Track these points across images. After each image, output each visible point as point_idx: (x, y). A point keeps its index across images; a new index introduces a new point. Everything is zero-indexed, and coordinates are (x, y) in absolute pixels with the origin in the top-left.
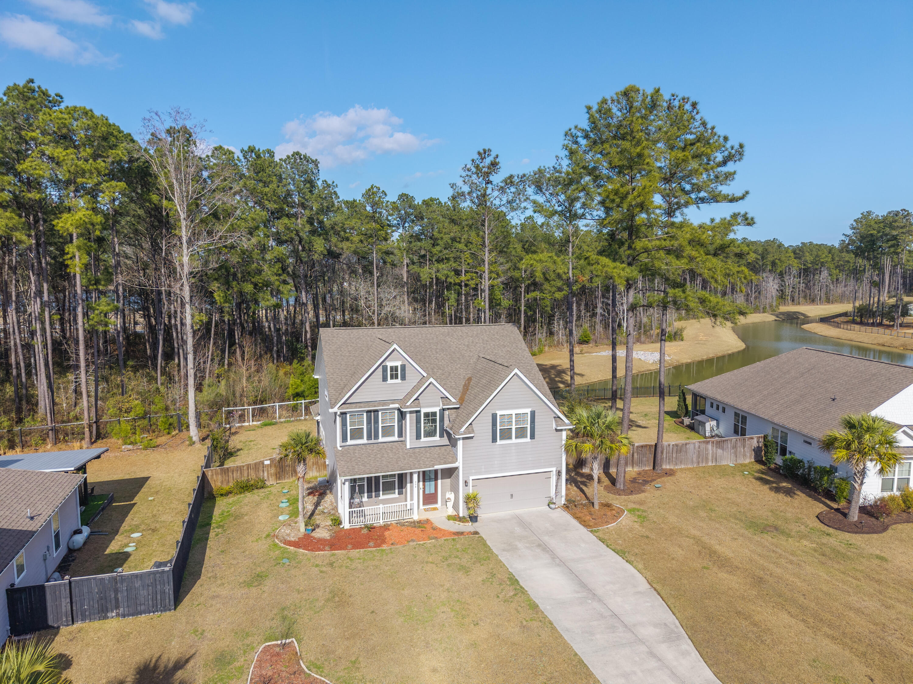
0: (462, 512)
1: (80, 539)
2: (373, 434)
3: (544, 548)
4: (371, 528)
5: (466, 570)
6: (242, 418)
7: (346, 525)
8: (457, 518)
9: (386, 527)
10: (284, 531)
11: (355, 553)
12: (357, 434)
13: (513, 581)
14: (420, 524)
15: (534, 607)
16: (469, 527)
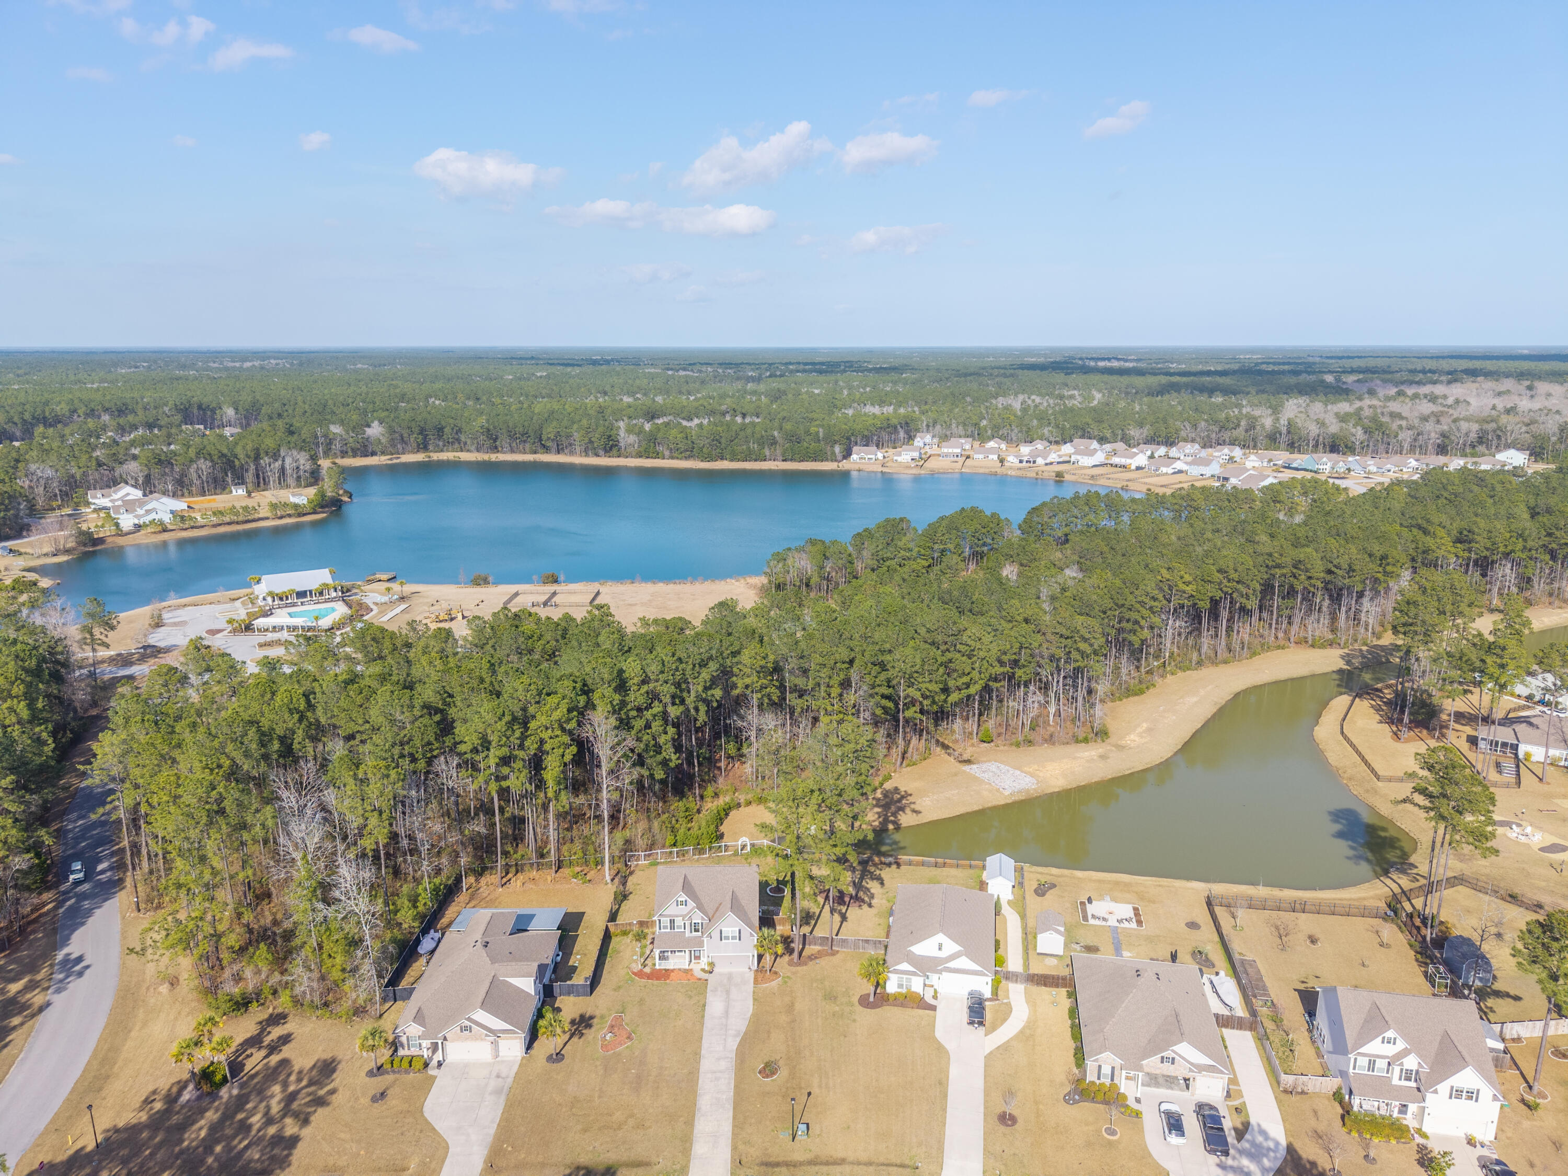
0: (707, 968)
1: (559, 958)
2: (672, 927)
3: (728, 992)
4: (666, 970)
5: (690, 997)
6: (638, 860)
7: (657, 967)
8: (703, 970)
9: (673, 971)
10: (634, 965)
11: (656, 982)
12: (665, 927)
13: (704, 1006)
14: (686, 971)
15: (703, 1017)
16: (705, 976)
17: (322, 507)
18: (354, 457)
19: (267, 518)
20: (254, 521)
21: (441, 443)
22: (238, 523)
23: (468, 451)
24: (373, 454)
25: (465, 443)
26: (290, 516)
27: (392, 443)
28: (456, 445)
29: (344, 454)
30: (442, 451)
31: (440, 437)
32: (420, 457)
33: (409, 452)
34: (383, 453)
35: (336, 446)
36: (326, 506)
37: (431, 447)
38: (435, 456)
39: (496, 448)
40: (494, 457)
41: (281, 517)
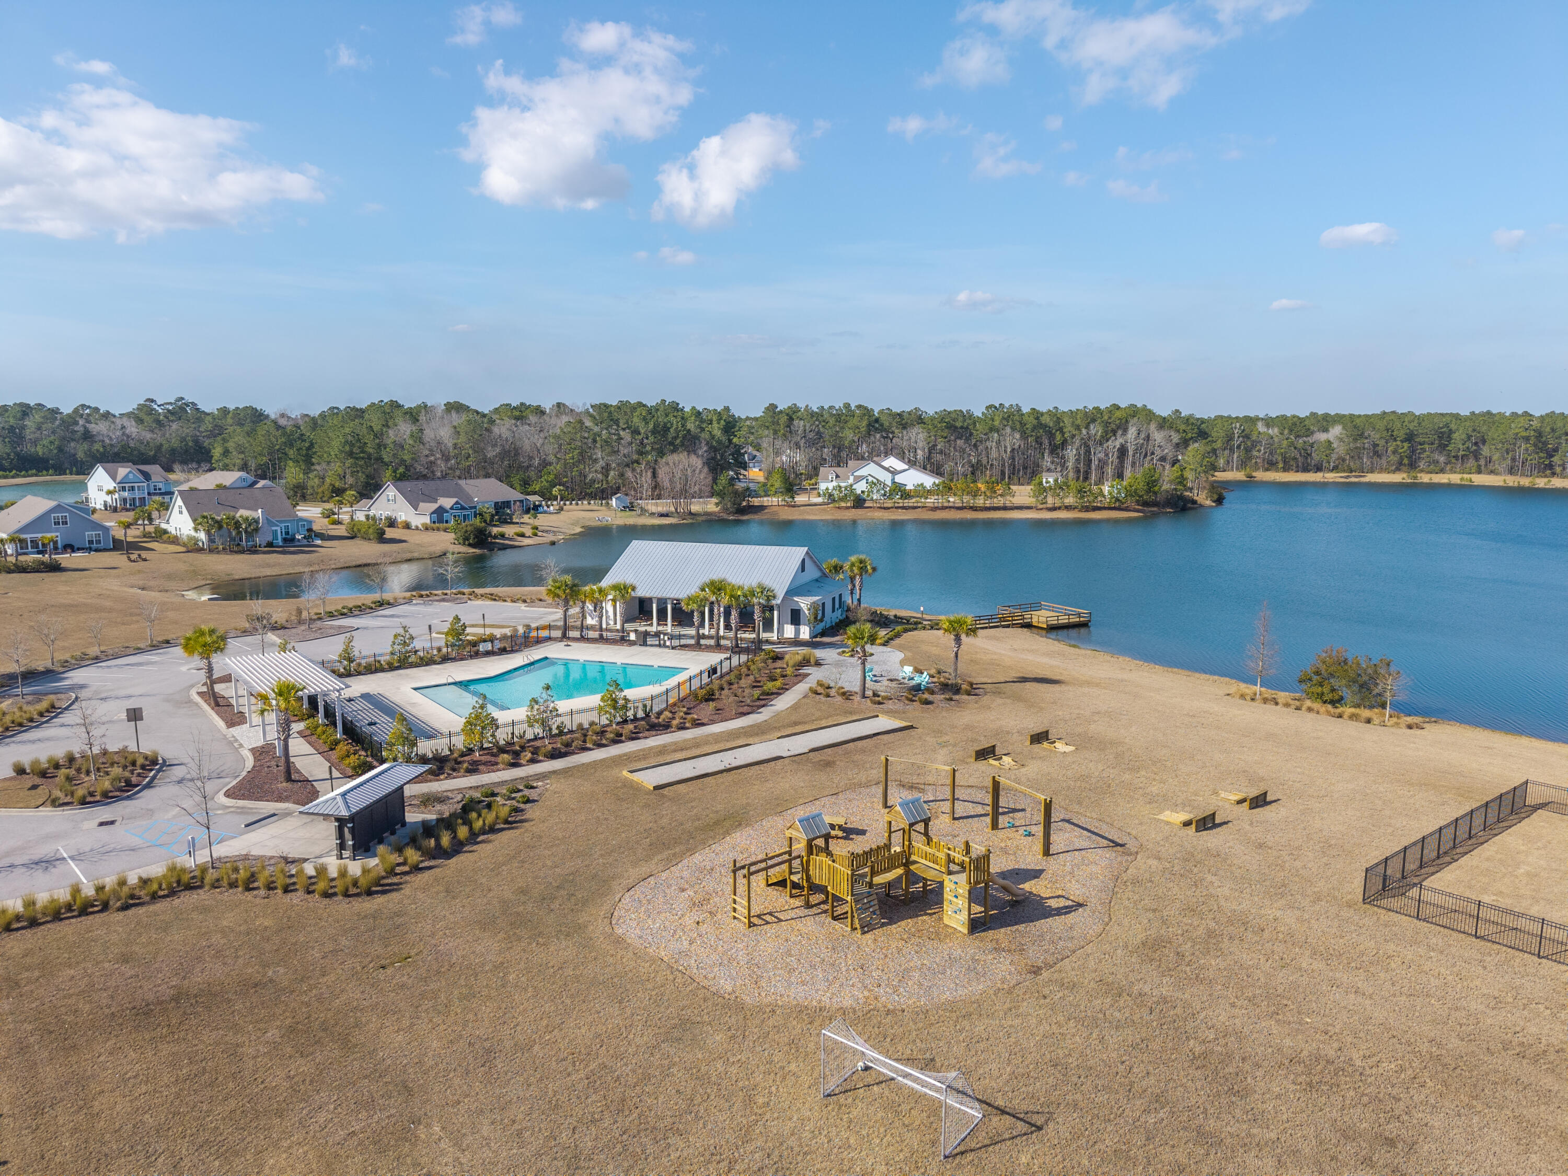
17: (1146, 504)
18: (1285, 469)
19: (1029, 508)
20: (1005, 508)
21: (1442, 459)
22: (974, 509)
23: (1492, 472)
24: (1319, 469)
25: (1489, 461)
26: (1068, 508)
27: (1356, 454)
28: (1471, 463)
29: (1271, 465)
30: (1442, 471)
31: (1442, 447)
32: (1397, 478)
33: (1381, 470)
34: (1335, 469)
35: (1259, 453)
36: (1155, 504)
37: (1422, 464)
38: (1425, 478)
39: (1550, 466)
40: (1541, 483)
41: (1054, 509)
